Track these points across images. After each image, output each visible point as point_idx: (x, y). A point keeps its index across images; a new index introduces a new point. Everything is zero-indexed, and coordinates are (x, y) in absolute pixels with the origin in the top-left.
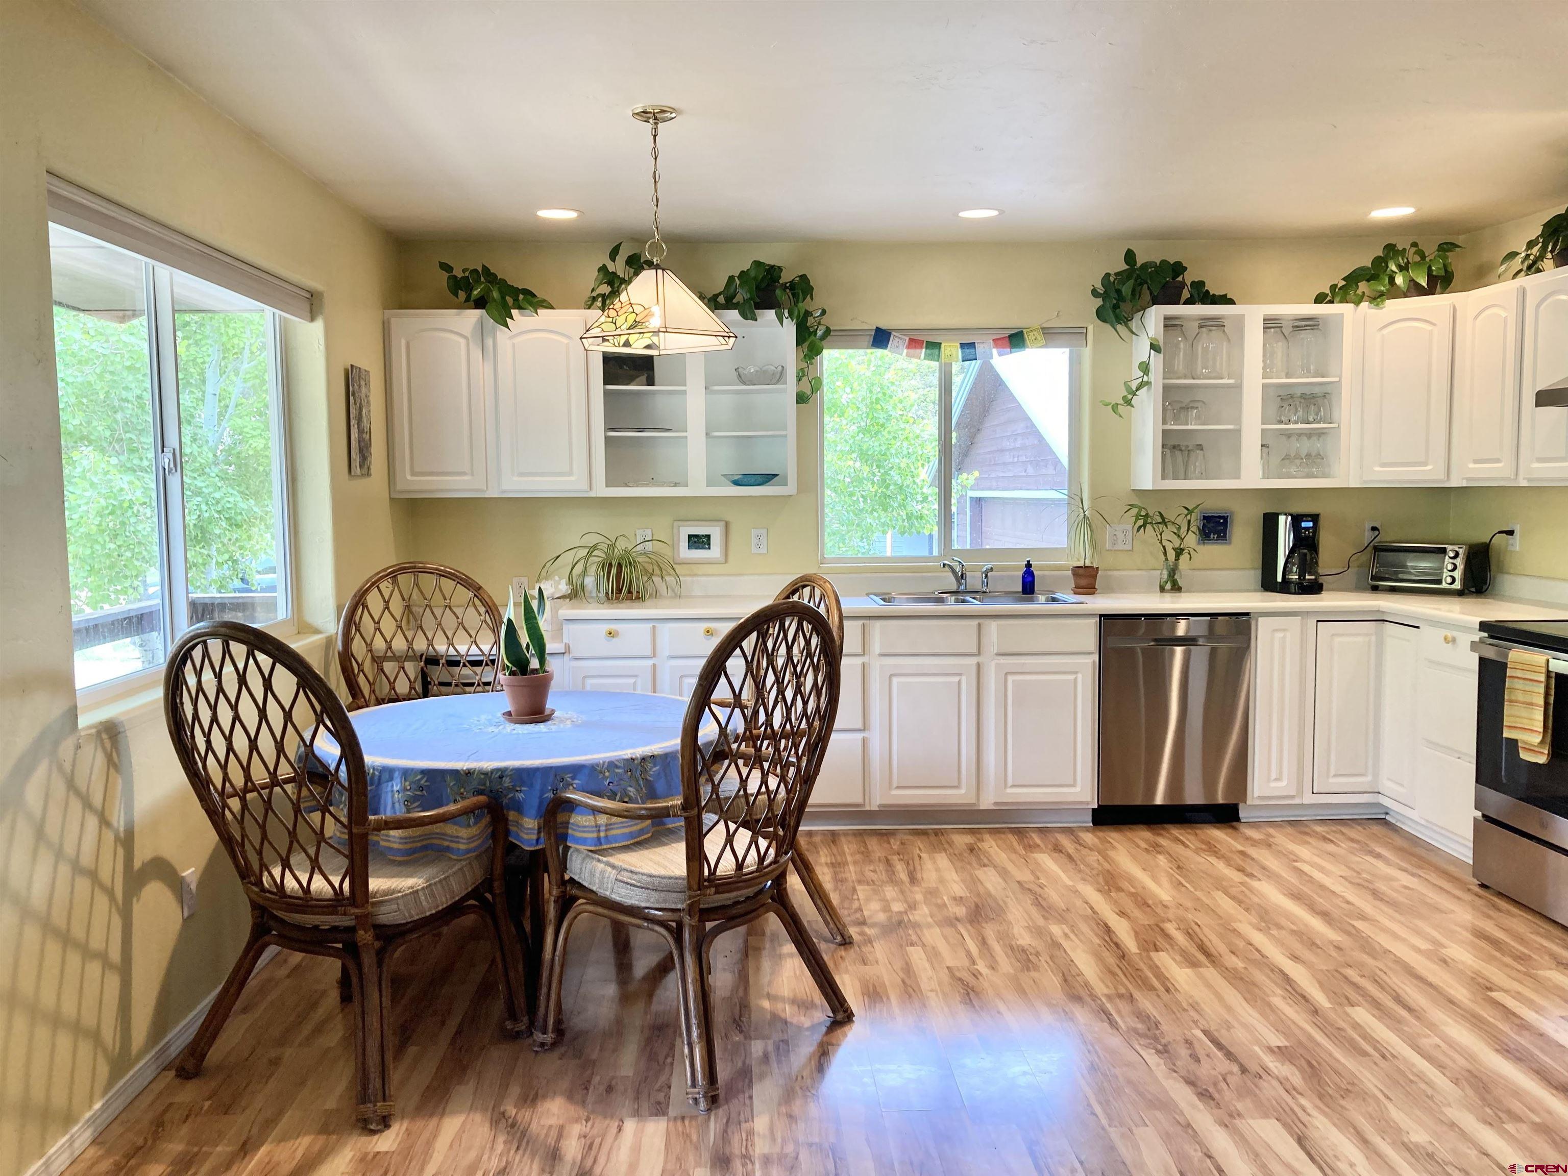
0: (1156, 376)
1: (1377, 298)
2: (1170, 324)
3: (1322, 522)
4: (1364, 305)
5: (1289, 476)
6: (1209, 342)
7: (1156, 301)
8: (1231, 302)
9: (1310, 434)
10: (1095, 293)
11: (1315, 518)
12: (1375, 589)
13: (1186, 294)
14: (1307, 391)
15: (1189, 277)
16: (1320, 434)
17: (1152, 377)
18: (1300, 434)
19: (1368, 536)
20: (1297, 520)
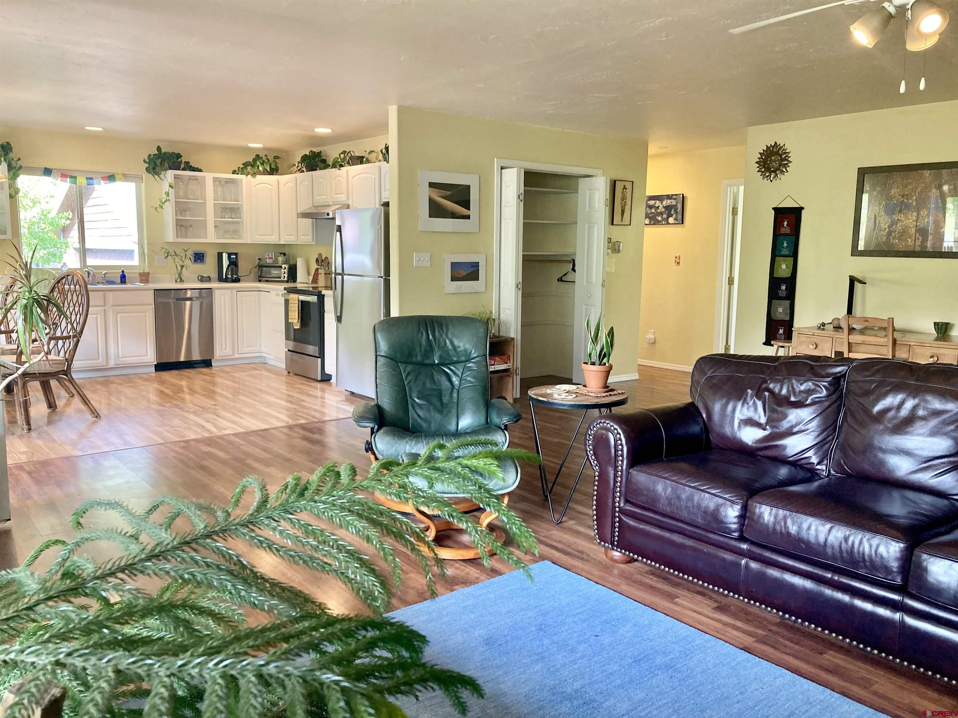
0: (172, 197)
1: (254, 175)
2: (176, 177)
3: (239, 255)
4: (249, 176)
5: (226, 238)
6: (193, 186)
7: (171, 168)
8: (200, 170)
9: (233, 223)
10: (144, 161)
11: (236, 254)
12: (260, 281)
13: (182, 166)
14: (232, 206)
15: (184, 159)
16: (237, 223)
17: (170, 198)
18: (229, 223)
19: (257, 262)
20: (229, 255)
